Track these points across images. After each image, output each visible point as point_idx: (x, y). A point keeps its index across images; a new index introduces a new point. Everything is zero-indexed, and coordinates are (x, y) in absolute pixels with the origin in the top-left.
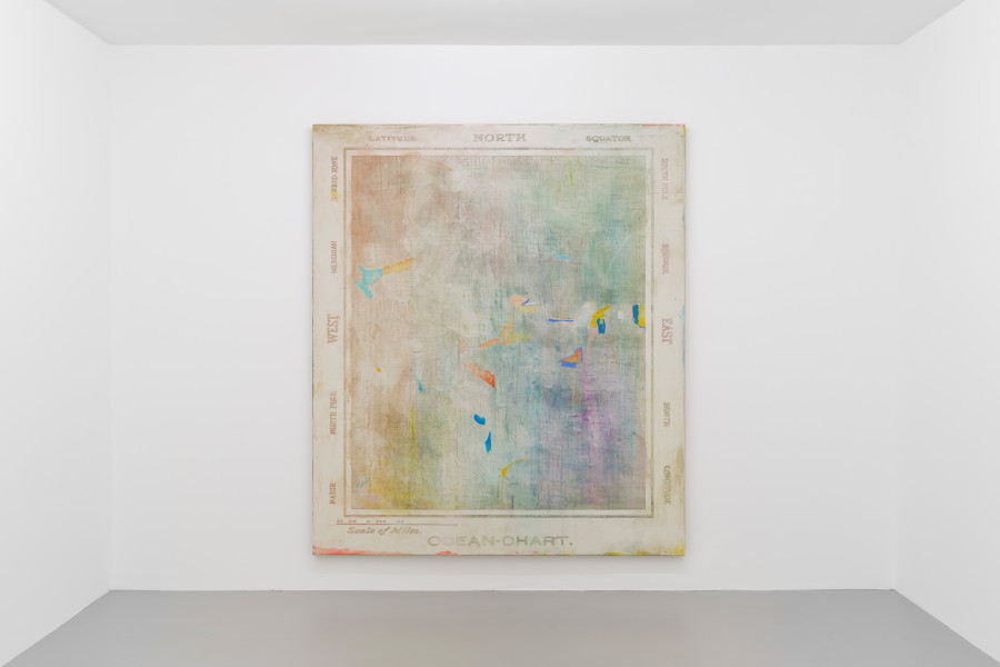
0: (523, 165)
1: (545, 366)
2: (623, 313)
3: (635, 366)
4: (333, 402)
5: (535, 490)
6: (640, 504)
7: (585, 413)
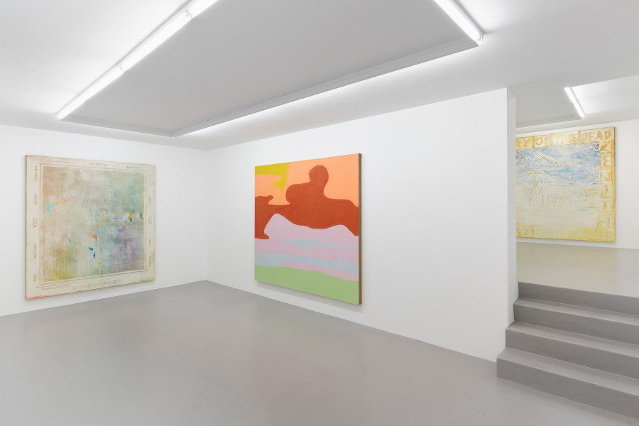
0: (106, 173)
1: (114, 231)
2: (137, 216)
3: (141, 230)
4: (35, 247)
5: (110, 268)
6: (143, 268)
7: (126, 244)
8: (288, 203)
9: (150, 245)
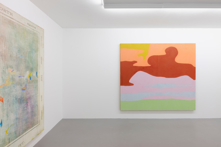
2: (34, 74)
3: (36, 88)
5: (16, 132)
6: (38, 122)
7: (27, 103)
9: (42, 101)
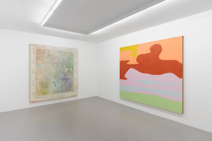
1: (62, 75)
2: (71, 69)
3: (72, 75)
4: (33, 81)
5: (61, 90)
6: (73, 90)
7: (67, 81)
8: (138, 63)
9: (76, 81)
